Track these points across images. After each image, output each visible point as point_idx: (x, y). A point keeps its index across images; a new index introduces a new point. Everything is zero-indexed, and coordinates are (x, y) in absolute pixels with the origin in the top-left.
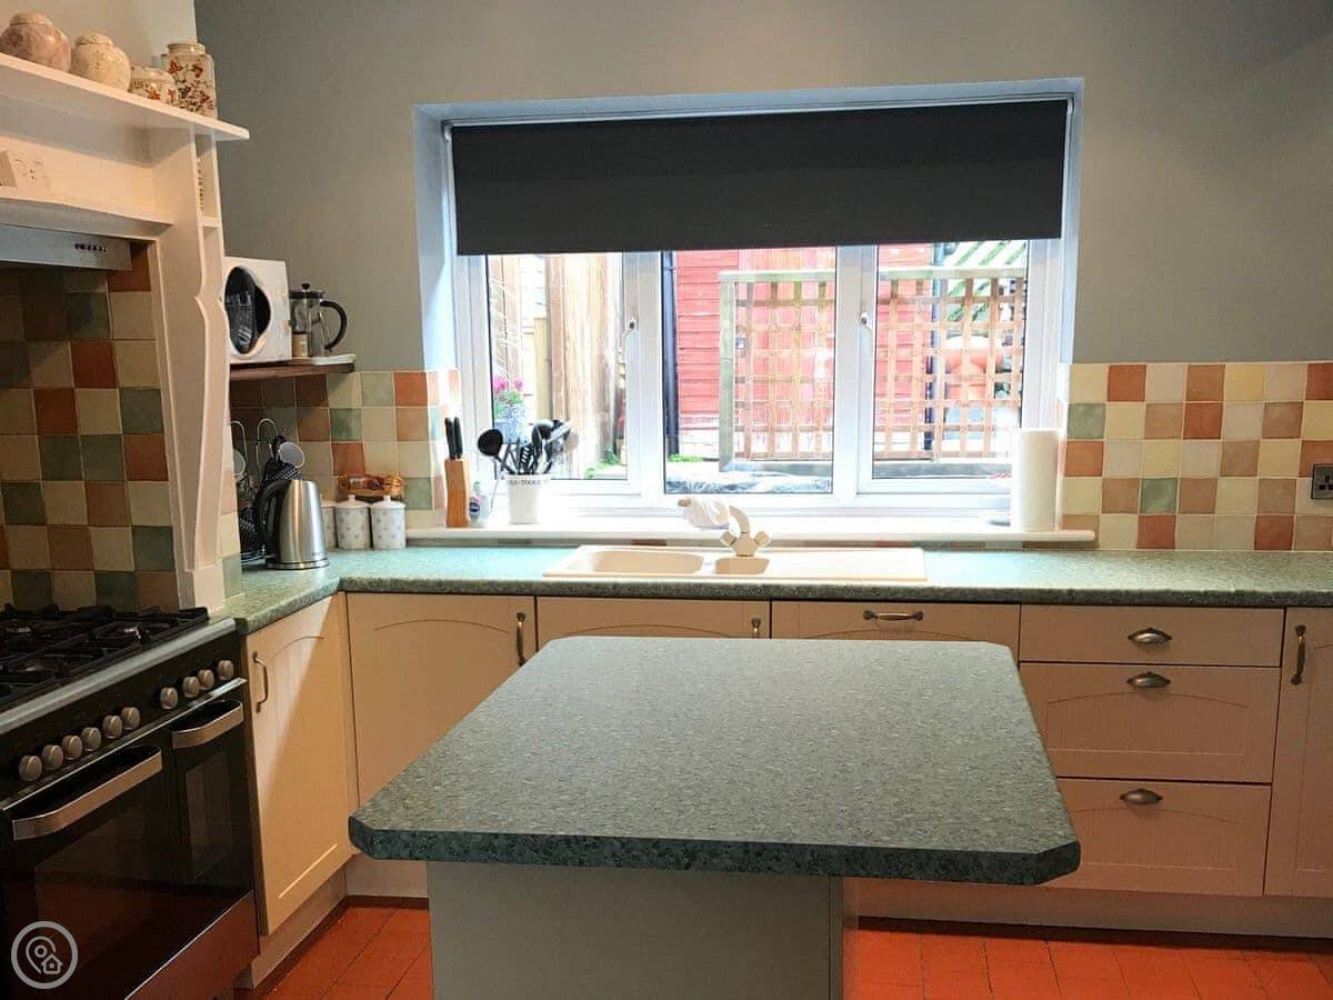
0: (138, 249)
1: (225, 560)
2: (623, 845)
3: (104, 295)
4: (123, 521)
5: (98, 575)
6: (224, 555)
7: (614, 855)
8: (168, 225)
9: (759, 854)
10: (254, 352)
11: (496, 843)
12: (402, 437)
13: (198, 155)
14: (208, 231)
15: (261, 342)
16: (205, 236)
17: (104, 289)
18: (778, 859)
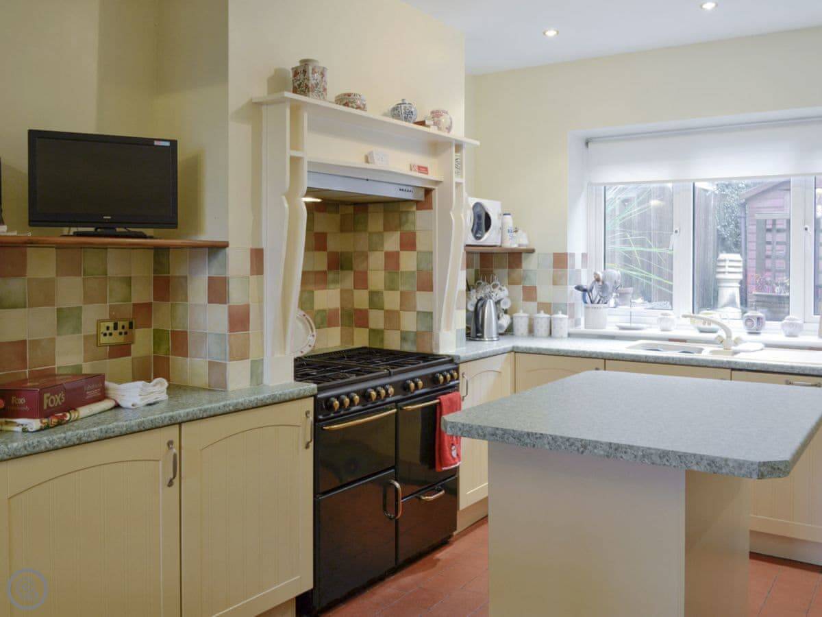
0: (428, 192)
1: (458, 331)
2: (553, 439)
3: (414, 212)
4: (413, 309)
5: (402, 332)
6: (457, 328)
7: (549, 443)
8: (441, 182)
9: (616, 449)
10: (482, 240)
11: (497, 432)
12: (555, 283)
13: (456, 151)
14: (458, 184)
15: (486, 235)
16: (456, 187)
17: (414, 209)
18: (625, 452)
